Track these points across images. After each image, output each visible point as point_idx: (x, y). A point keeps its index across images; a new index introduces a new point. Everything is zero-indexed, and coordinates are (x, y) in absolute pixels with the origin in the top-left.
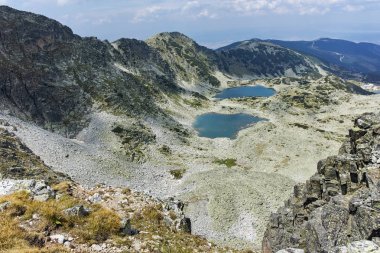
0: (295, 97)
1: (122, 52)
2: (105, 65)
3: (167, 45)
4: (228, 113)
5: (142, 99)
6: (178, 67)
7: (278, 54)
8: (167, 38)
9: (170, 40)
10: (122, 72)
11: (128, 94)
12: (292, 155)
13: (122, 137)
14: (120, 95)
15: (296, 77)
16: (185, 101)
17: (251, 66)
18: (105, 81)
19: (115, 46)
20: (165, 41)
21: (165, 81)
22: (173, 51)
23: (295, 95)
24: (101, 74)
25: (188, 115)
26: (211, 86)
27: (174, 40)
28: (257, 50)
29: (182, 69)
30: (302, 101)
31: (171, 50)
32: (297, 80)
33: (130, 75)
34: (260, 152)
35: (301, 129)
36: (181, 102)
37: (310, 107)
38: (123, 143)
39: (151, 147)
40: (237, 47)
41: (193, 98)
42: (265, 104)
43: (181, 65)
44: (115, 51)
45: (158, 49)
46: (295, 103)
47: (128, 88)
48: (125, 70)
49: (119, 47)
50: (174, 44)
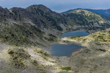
0: (99, 36)
1: (14, 14)
2: (5, 20)
3: (37, 11)
4: (66, 44)
5: (24, 37)
6: (42, 21)
7: (90, 15)
8: (36, 8)
9: (38, 8)
10: (14, 24)
11: (17, 35)
12: (98, 65)
13: (13, 56)
14: (13, 35)
15: (99, 26)
16: (45, 38)
17: (78, 21)
18: (5, 28)
19: (11, 11)
20: (35, 9)
21: (35, 28)
22: (40, 13)
23: (99, 35)
24: (3, 25)
25: (47, 45)
26: (58, 31)
27: (40, 9)
28: (80, 13)
29: (43, 22)
30: (102, 38)
31: (38, 13)
32: (100, 28)
33: (18, 25)
34: (83, 63)
35: (102, 52)
36: (43, 39)
37: (106, 41)
38: (14, 59)
39: (28, 61)
40: (71, 12)
41: (50, 36)
42: (84, 40)
43: (43, 20)
44: (10, 13)
45: (32, 13)
46: (99, 39)
47: (17, 31)
48: (15, 23)
49: (13, 11)
50: (40, 11)
